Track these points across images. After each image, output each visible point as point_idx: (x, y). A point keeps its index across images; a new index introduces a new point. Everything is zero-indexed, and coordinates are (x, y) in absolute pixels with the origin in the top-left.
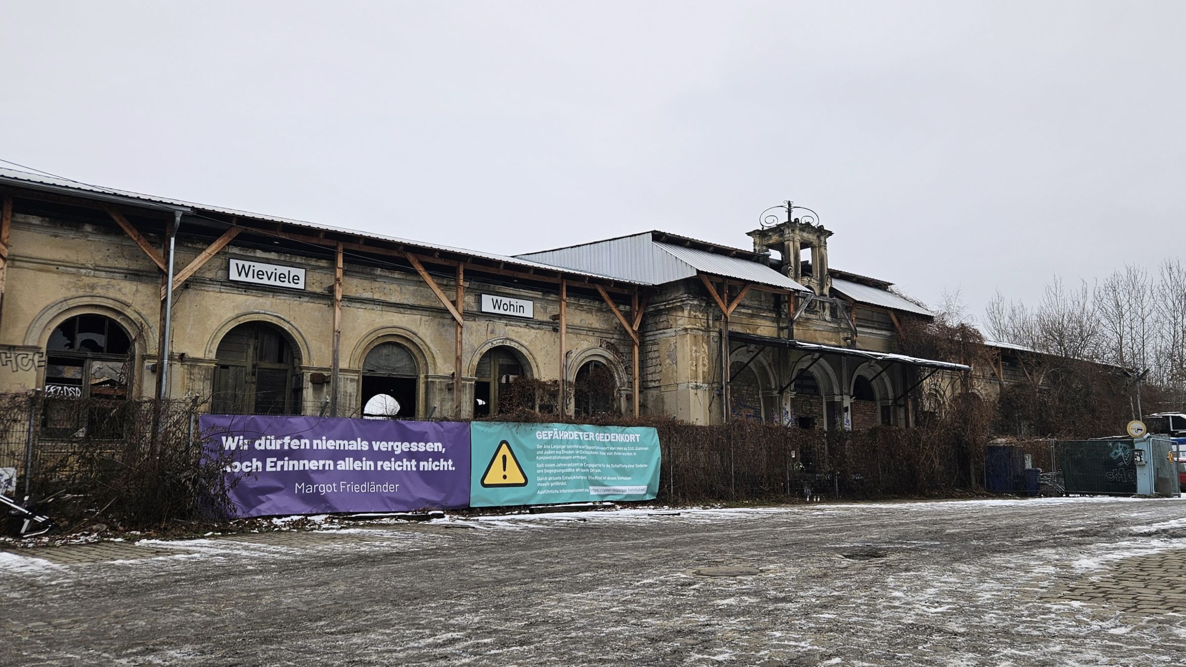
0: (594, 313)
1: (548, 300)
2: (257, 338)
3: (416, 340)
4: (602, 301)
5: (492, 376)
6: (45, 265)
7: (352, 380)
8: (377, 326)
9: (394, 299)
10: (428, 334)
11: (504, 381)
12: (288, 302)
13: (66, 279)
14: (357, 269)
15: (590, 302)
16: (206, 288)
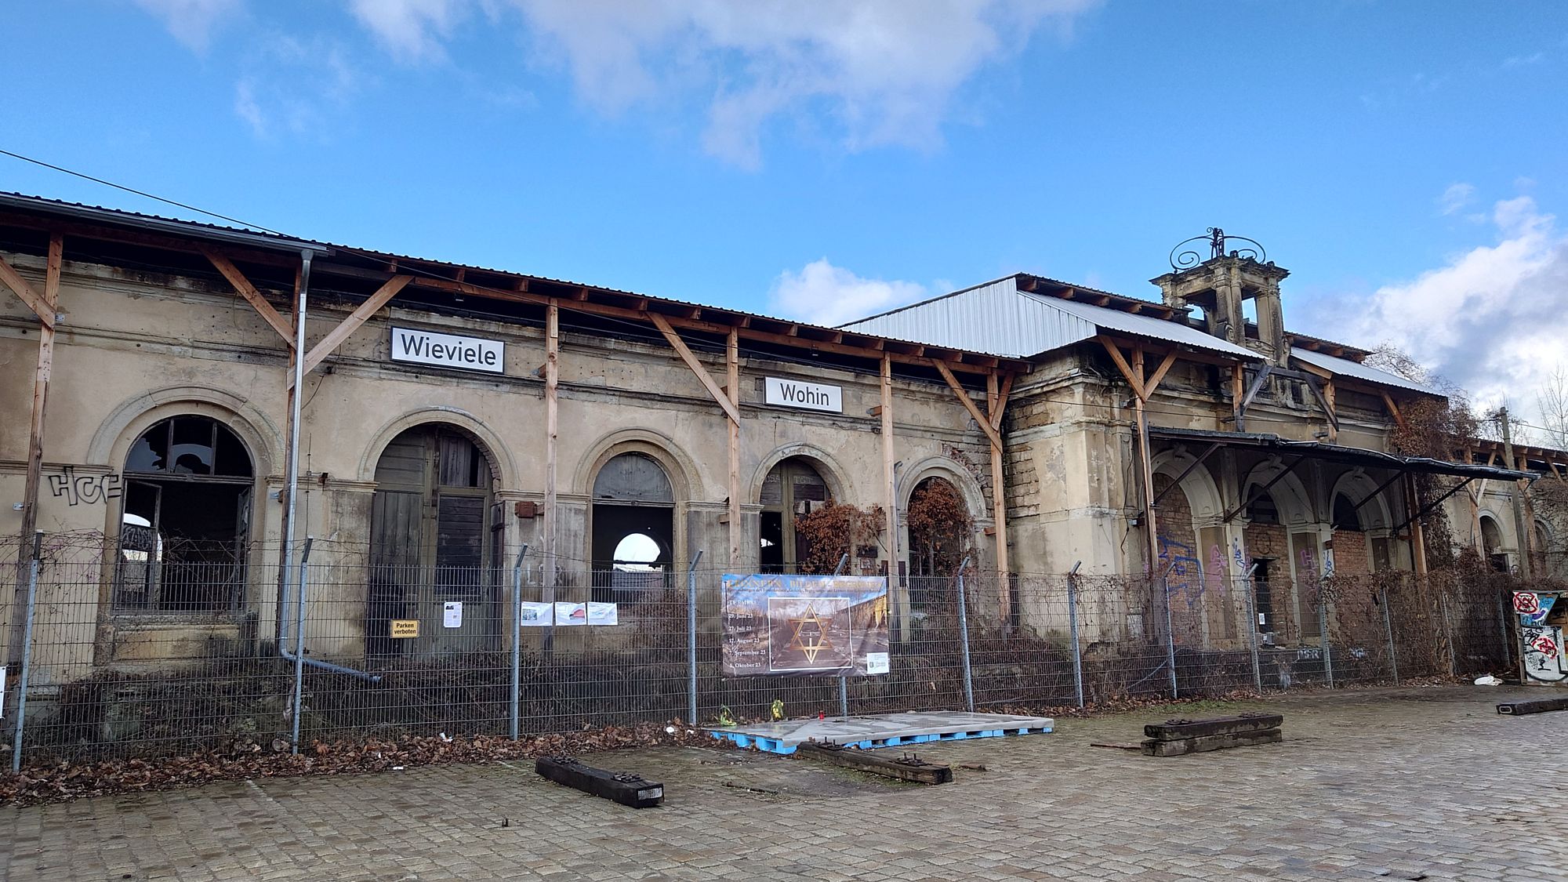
0: (932, 404)
1: (863, 384)
2: (437, 449)
3: (670, 448)
4: (944, 384)
5: (785, 501)
6: (120, 340)
7: (577, 511)
8: (612, 428)
9: (635, 387)
10: (688, 439)
11: (802, 510)
12: (480, 392)
13: (151, 362)
14: (580, 342)
15: (925, 387)
16: (359, 373)
